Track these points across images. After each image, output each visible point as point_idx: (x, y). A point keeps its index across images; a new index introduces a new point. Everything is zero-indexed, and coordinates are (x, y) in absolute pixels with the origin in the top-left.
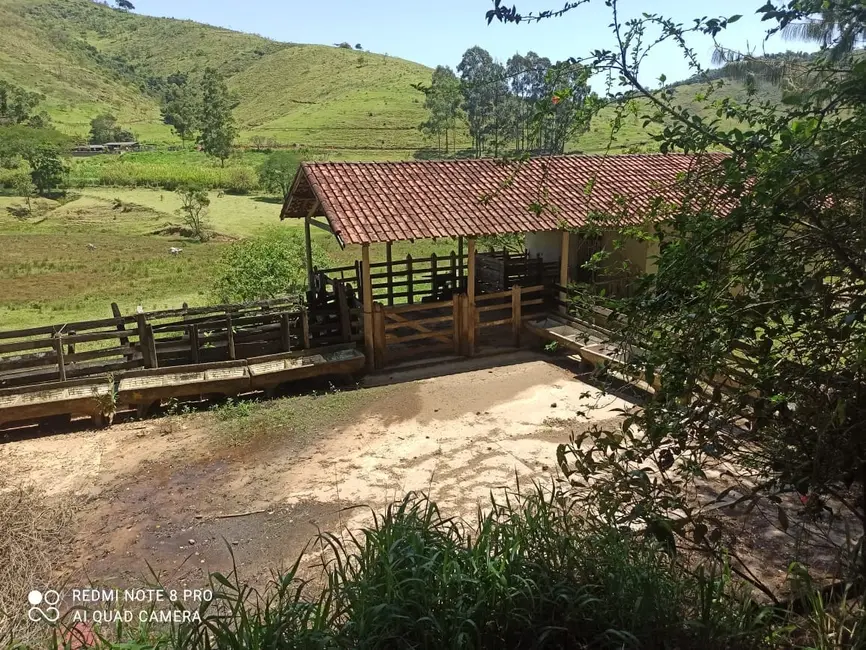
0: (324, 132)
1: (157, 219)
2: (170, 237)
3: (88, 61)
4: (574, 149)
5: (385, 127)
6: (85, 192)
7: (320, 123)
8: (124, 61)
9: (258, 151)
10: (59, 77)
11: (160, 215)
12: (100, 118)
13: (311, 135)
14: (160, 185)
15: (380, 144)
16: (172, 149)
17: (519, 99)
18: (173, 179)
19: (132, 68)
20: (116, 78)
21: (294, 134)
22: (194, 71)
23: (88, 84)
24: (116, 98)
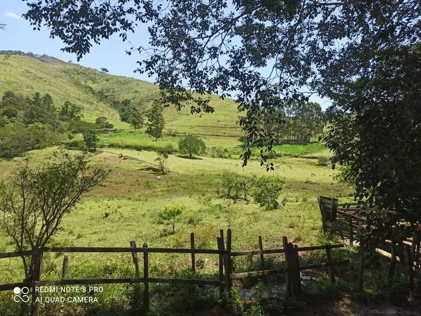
0: (198, 128)
1: (140, 163)
2: (148, 172)
3: (89, 93)
4: (314, 141)
5: (225, 127)
6: (103, 149)
7: (196, 124)
8: (103, 94)
9: (169, 135)
10: (78, 99)
11: (141, 162)
12: (100, 118)
13: (193, 129)
14: (135, 148)
15: (223, 134)
16: (130, 132)
17: (290, 118)
18: (141, 146)
19: (106, 97)
20: (101, 100)
21: (185, 128)
22: (133, 99)
23: (90, 103)
24: (101, 109)
